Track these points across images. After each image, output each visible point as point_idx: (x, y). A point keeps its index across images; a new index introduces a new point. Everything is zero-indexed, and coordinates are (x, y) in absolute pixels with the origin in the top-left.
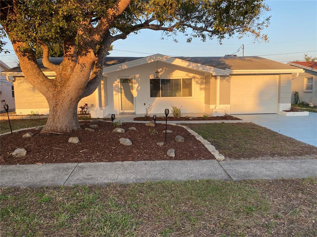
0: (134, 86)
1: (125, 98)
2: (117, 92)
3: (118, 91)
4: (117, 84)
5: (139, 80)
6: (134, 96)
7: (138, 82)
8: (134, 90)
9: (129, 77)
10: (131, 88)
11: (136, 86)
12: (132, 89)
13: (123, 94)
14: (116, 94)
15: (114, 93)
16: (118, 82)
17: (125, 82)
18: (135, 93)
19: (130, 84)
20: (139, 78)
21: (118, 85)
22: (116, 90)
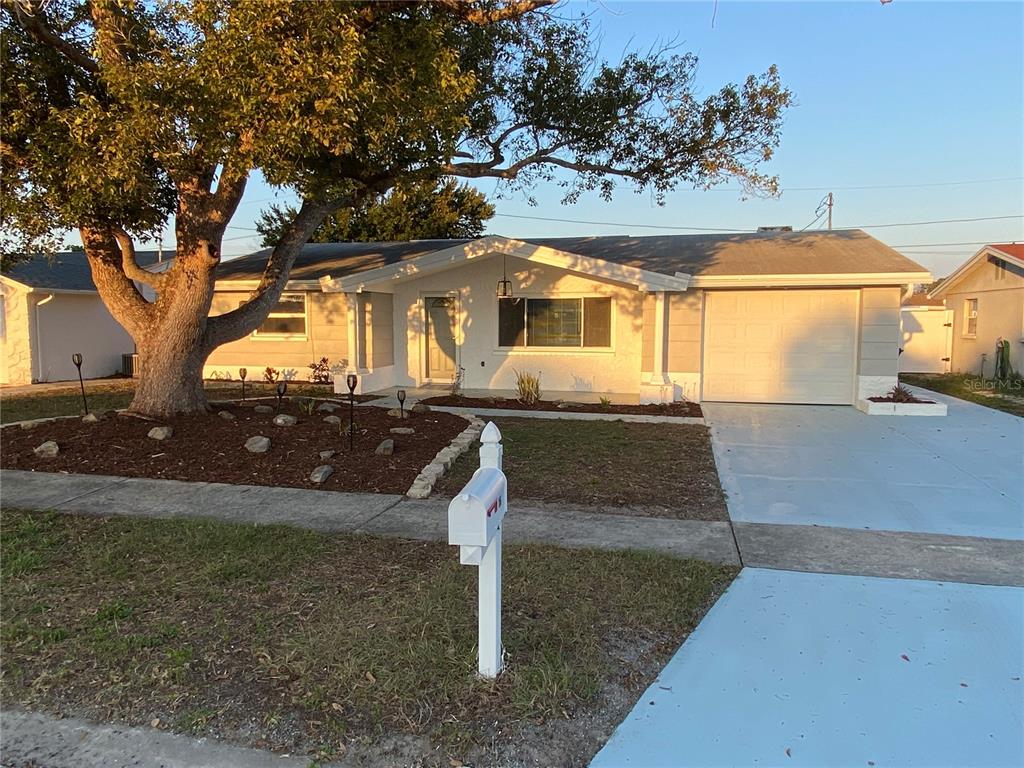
0: (457, 316)
1: (436, 345)
2: (416, 332)
3: (418, 331)
4: (417, 310)
5: (471, 301)
6: (457, 343)
7: (466, 306)
8: (457, 327)
9: (445, 292)
10: (451, 322)
11: (461, 317)
12: (454, 325)
13: (433, 337)
14: (413, 338)
15: (410, 334)
16: (420, 307)
17: (437, 305)
18: (459, 335)
19: (450, 313)
20: (469, 297)
21: (420, 313)
22: (414, 326)
